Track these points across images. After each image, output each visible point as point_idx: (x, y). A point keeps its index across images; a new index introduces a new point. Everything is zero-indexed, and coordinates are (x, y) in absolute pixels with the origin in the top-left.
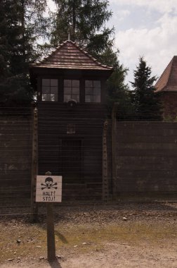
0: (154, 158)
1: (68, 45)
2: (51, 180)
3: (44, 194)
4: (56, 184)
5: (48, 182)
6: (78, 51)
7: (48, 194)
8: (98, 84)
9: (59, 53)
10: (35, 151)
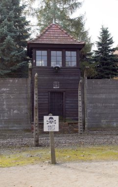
0: (113, 104)
1: (53, 26)
2: (52, 118)
3: (48, 127)
4: (55, 121)
5: (50, 120)
6: (60, 31)
7: (51, 127)
8: (74, 53)
9: (47, 33)
10: (36, 101)
